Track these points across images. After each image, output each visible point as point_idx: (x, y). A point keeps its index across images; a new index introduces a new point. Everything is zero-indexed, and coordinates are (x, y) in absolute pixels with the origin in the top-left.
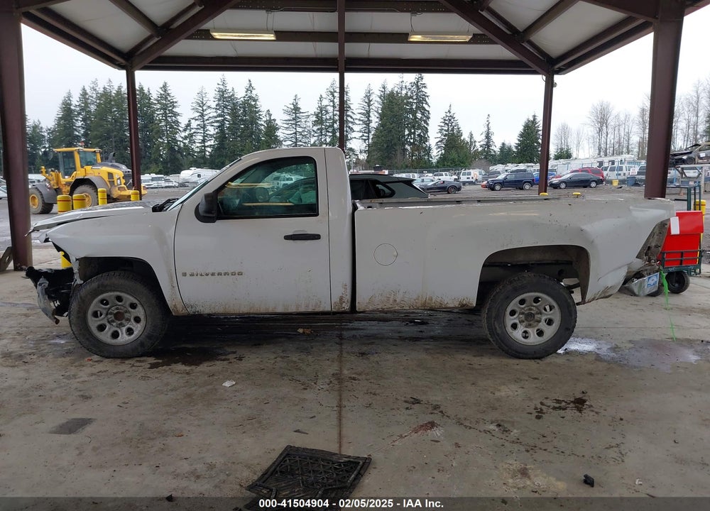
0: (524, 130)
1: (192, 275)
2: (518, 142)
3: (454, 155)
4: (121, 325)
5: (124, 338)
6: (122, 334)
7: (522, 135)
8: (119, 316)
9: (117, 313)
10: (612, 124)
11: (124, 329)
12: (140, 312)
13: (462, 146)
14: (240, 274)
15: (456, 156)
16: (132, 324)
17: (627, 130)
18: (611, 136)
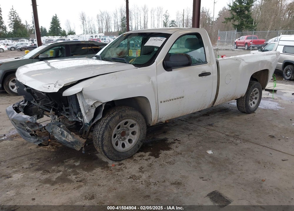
0: (53, 21)
1: (164, 102)
2: (51, 26)
3: (19, 31)
4: (125, 139)
5: (128, 146)
6: (127, 144)
7: (52, 23)
8: (123, 134)
9: (122, 132)
10: (87, 20)
11: (127, 140)
12: (136, 128)
13: (23, 27)
14: (183, 97)
15: (21, 32)
16: (131, 136)
17: (93, 23)
18: (87, 26)
